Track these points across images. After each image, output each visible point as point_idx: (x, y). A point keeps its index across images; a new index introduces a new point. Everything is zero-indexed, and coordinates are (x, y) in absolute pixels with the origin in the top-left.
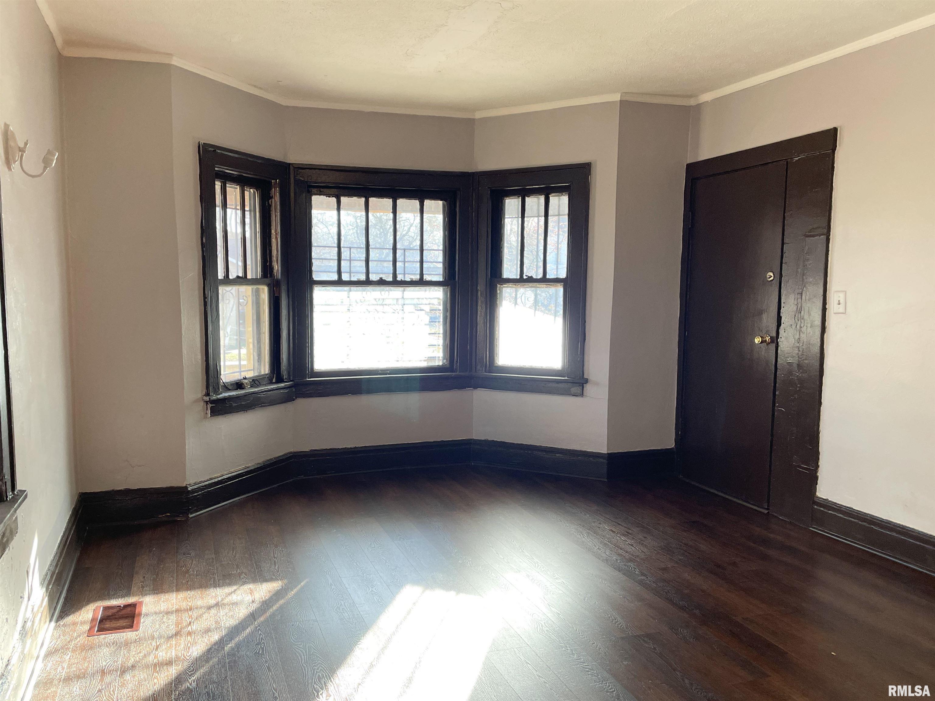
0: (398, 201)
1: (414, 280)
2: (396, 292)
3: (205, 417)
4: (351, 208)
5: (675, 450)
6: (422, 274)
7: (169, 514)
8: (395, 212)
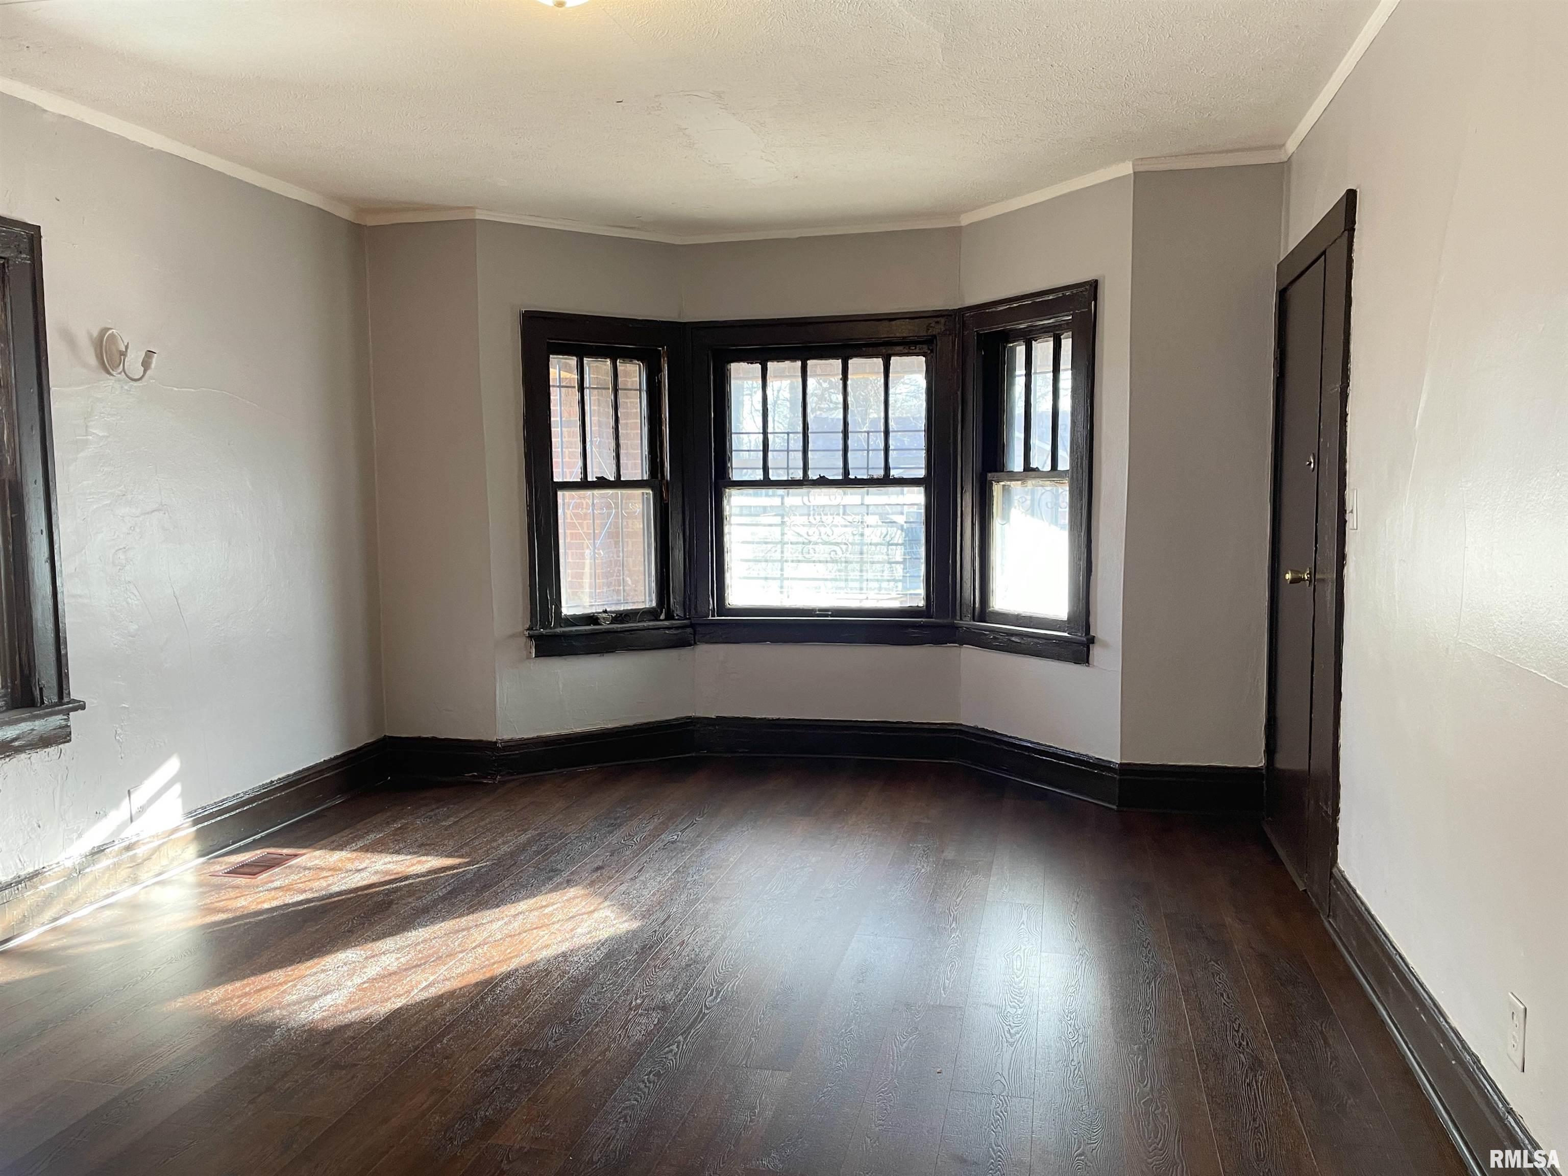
0: (850, 361)
1: (875, 477)
2: (852, 497)
3: (529, 658)
4: (780, 376)
5: (1264, 771)
6: (887, 468)
7: (476, 774)
8: (845, 378)
